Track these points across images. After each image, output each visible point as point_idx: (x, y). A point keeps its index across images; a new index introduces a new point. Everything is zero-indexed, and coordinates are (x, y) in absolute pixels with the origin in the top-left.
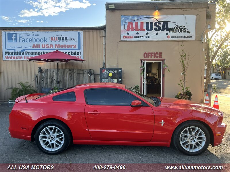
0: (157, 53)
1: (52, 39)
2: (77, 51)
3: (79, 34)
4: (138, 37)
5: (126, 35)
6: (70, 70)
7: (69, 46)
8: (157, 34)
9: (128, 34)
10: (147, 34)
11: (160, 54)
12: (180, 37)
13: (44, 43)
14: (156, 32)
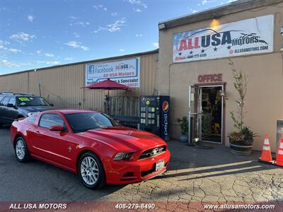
0: (215, 75)
1: (117, 68)
2: (136, 78)
3: (137, 60)
4: (192, 57)
5: (178, 56)
6: (128, 98)
7: (129, 74)
8: (215, 49)
9: (180, 54)
10: (203, 51)
11: (220, 75)
12: (248, 50)
13: (111, 73)
14: (214, 47)
